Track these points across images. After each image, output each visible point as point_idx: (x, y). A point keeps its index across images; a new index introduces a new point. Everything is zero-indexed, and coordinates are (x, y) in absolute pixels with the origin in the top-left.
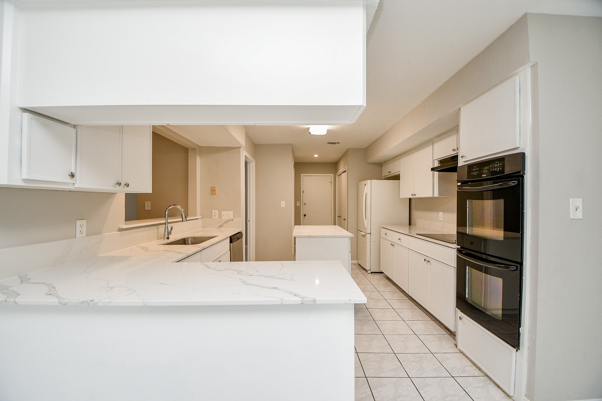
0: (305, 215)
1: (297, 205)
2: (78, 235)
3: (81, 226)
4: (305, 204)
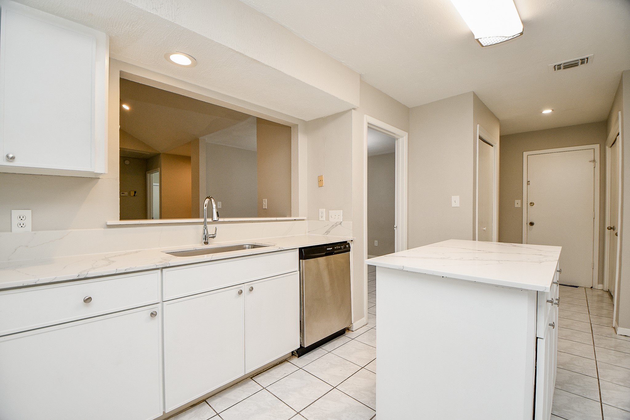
0: (532, 224)
1: (516, 206)
2: (15, 228)
3: (22, 218)
4: (532, 204)
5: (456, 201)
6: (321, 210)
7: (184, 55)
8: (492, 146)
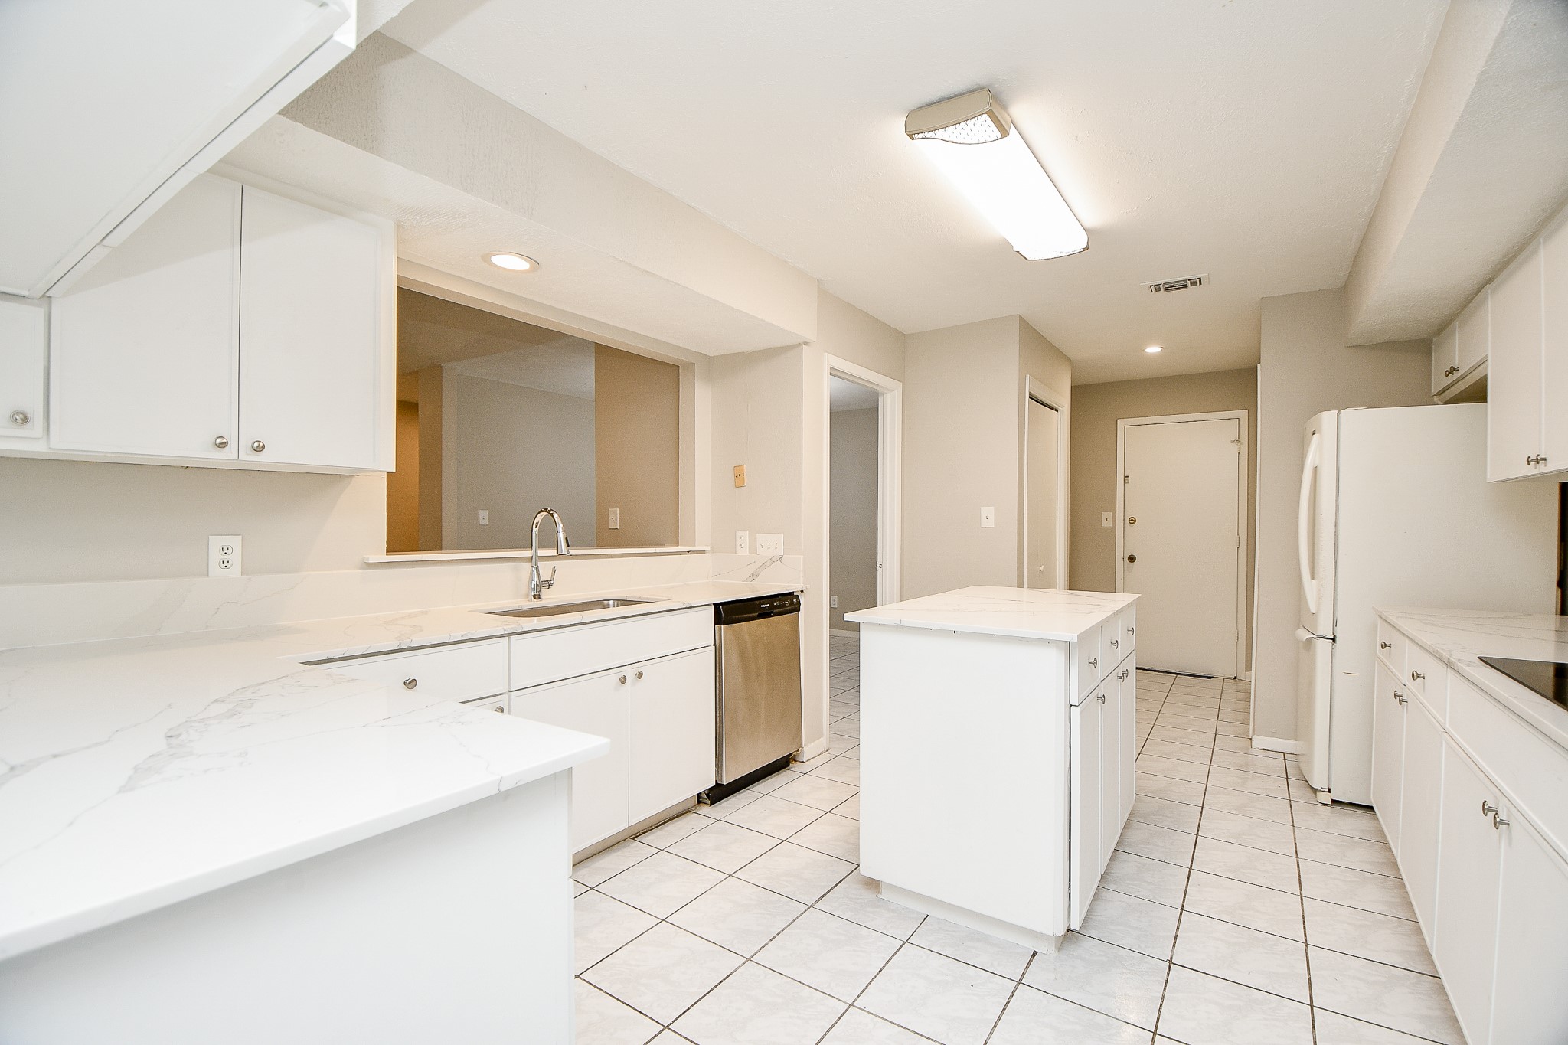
0: (1132, 559)
1: (1105, 524)
2: (215, 570)
3: (225, 550)
4: (1132, 520)
5: (988, 516)
6: (739, 533)
7: (523, 259)
8: (1057, 411)
